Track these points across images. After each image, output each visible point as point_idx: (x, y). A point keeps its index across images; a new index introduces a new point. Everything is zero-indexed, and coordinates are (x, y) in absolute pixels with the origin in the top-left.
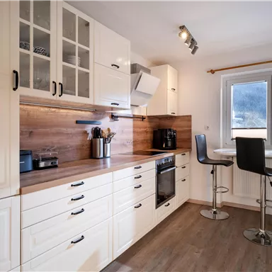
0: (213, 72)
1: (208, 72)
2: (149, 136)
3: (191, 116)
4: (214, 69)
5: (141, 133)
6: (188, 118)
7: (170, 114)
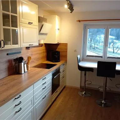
0: (79, 21)
1: (77, 21)
2: (45, 54)
3: (67, 44)
4: (80, 20)
5: (41, 53)
6: (66, 45)
7: (57, 43)
